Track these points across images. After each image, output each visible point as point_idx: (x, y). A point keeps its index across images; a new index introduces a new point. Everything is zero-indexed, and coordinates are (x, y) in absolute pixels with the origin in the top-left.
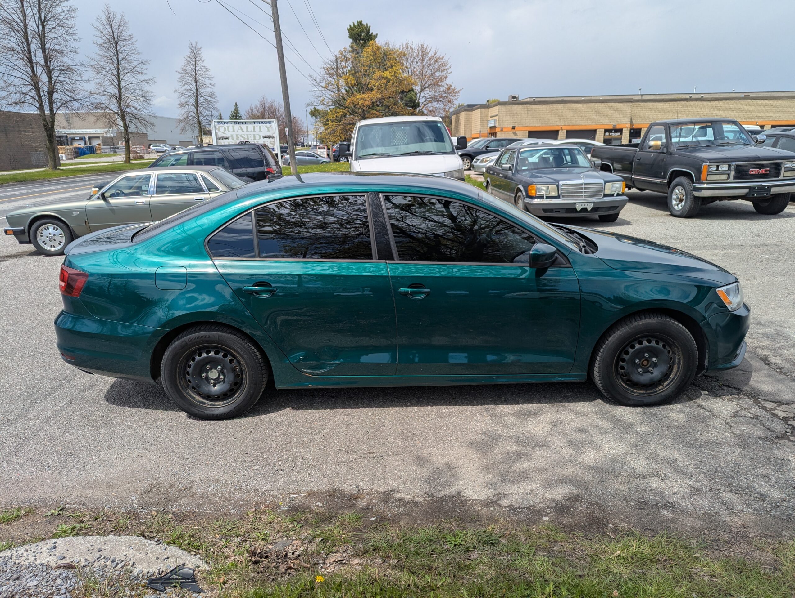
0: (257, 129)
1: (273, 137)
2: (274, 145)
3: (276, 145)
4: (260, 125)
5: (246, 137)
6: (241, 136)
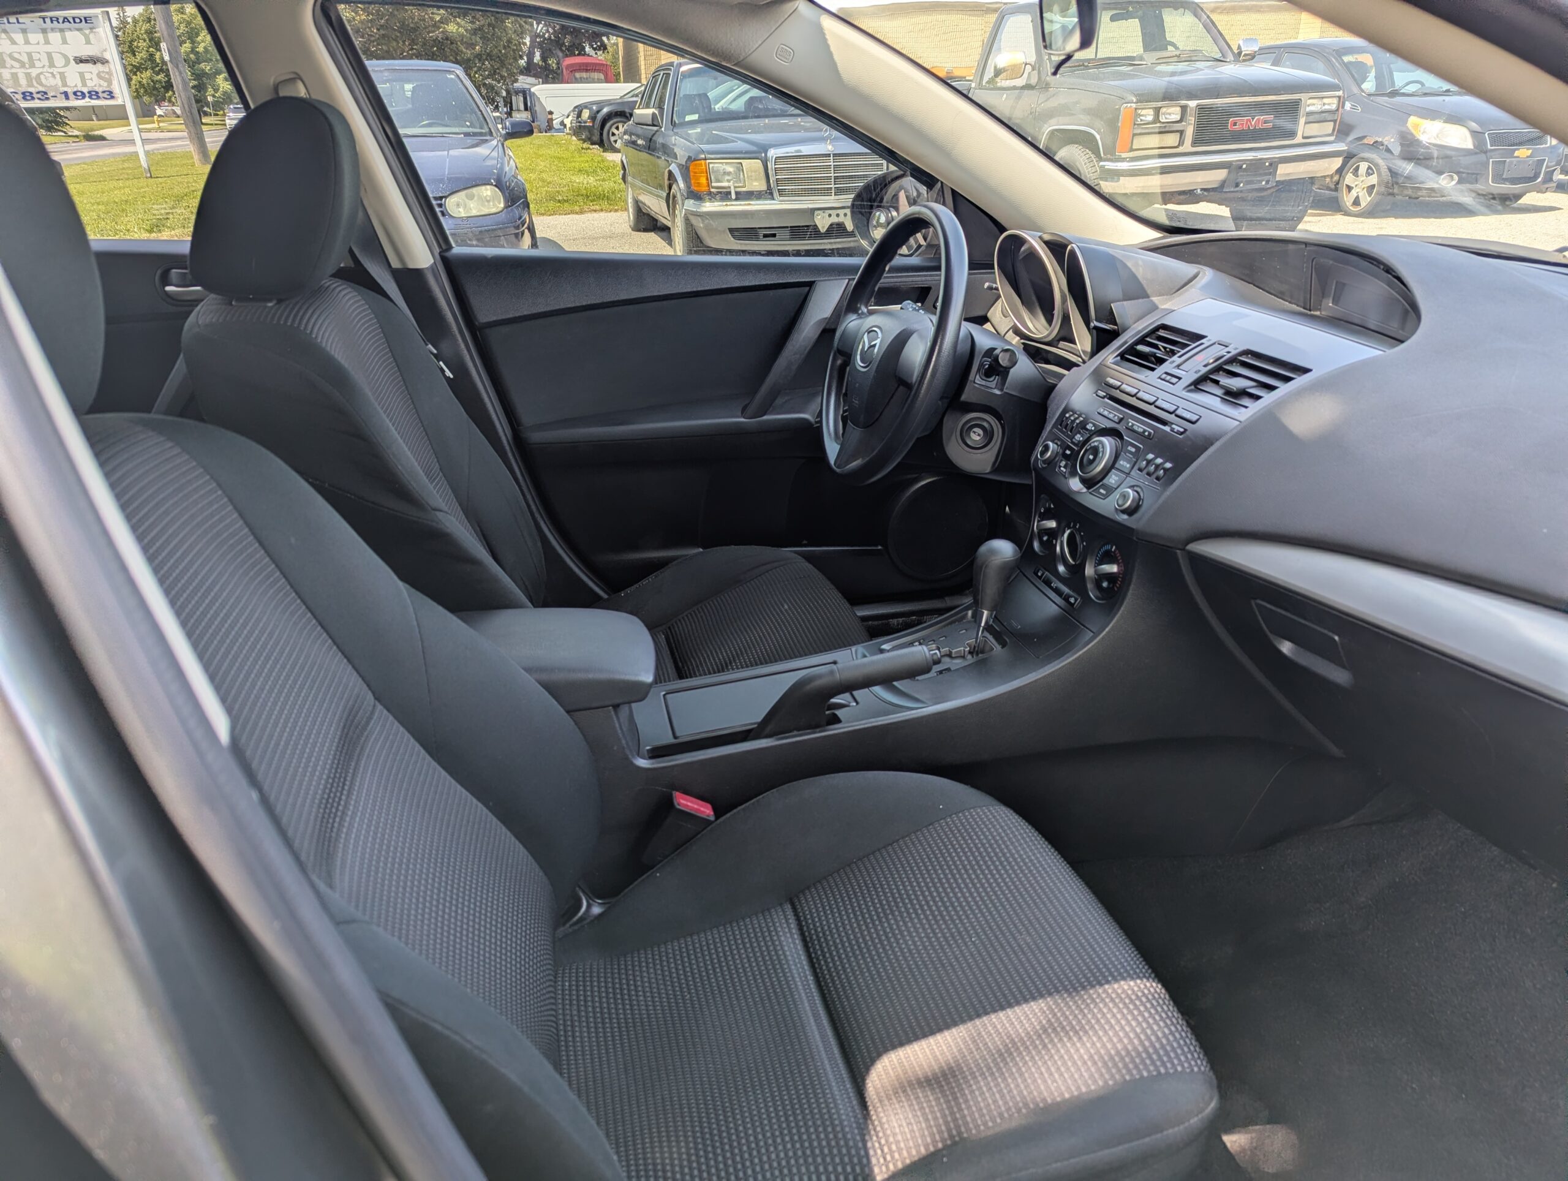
0: (56, 37)
1: (104, 62)
2: (110, 82)
3: (115, 83)
4: (61, 26)
5: (25, 59)
6: (11, 56)
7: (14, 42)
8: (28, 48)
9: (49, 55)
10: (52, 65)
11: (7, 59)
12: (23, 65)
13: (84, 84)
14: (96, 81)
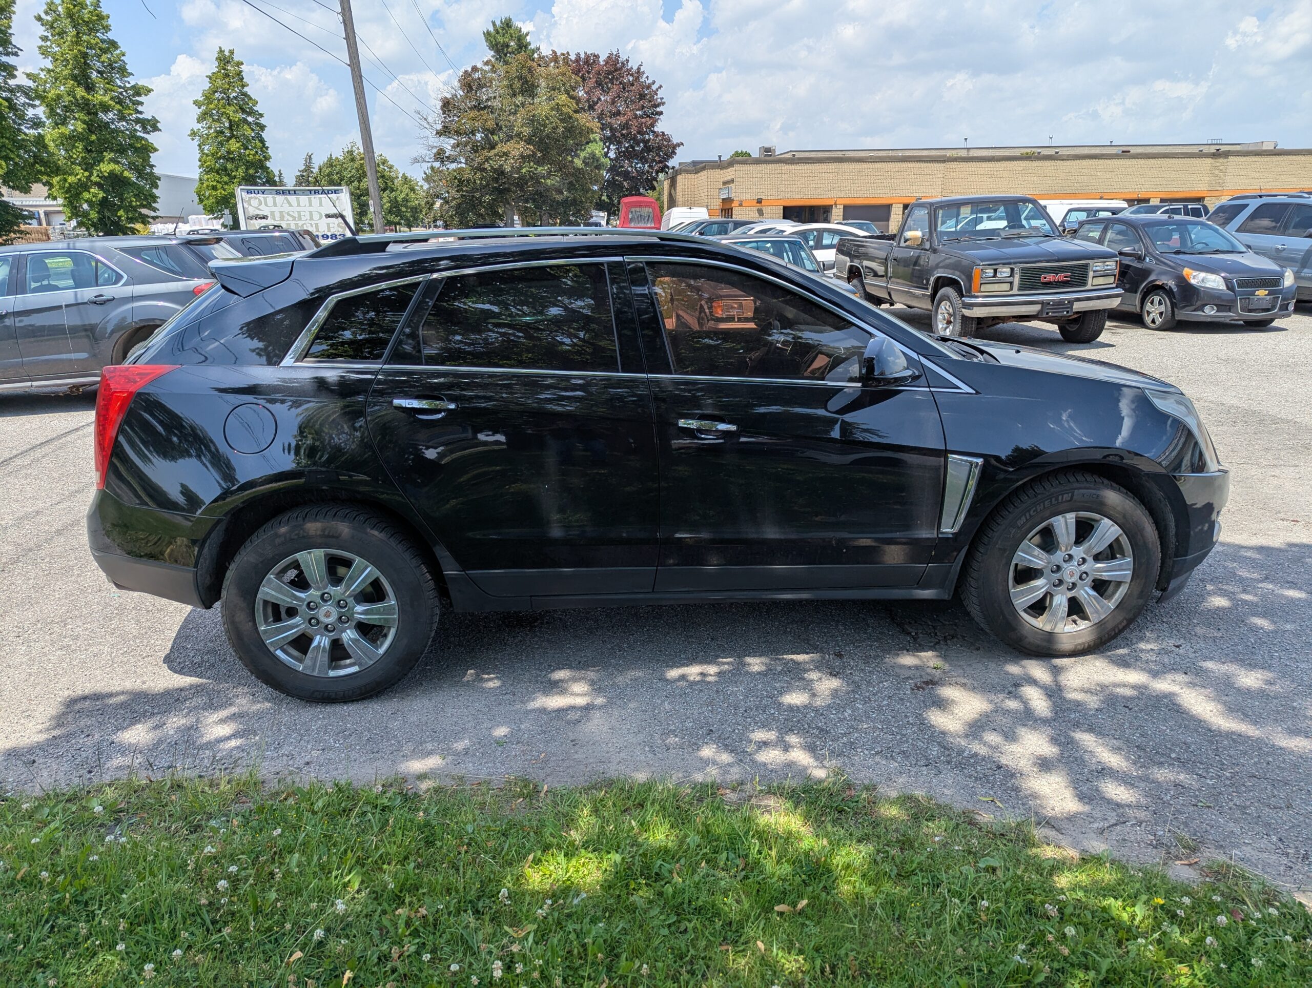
0: (315, 202)
4: (320, 196)
5: (296, 215)
6: (288, 214)
7: (290, 205)
8: (299, 209)
9: (311, 213)
10: (311, 219)
11: (286, 215)
12: (294, 219)
13: (329, 231)
14: (336, 228)
